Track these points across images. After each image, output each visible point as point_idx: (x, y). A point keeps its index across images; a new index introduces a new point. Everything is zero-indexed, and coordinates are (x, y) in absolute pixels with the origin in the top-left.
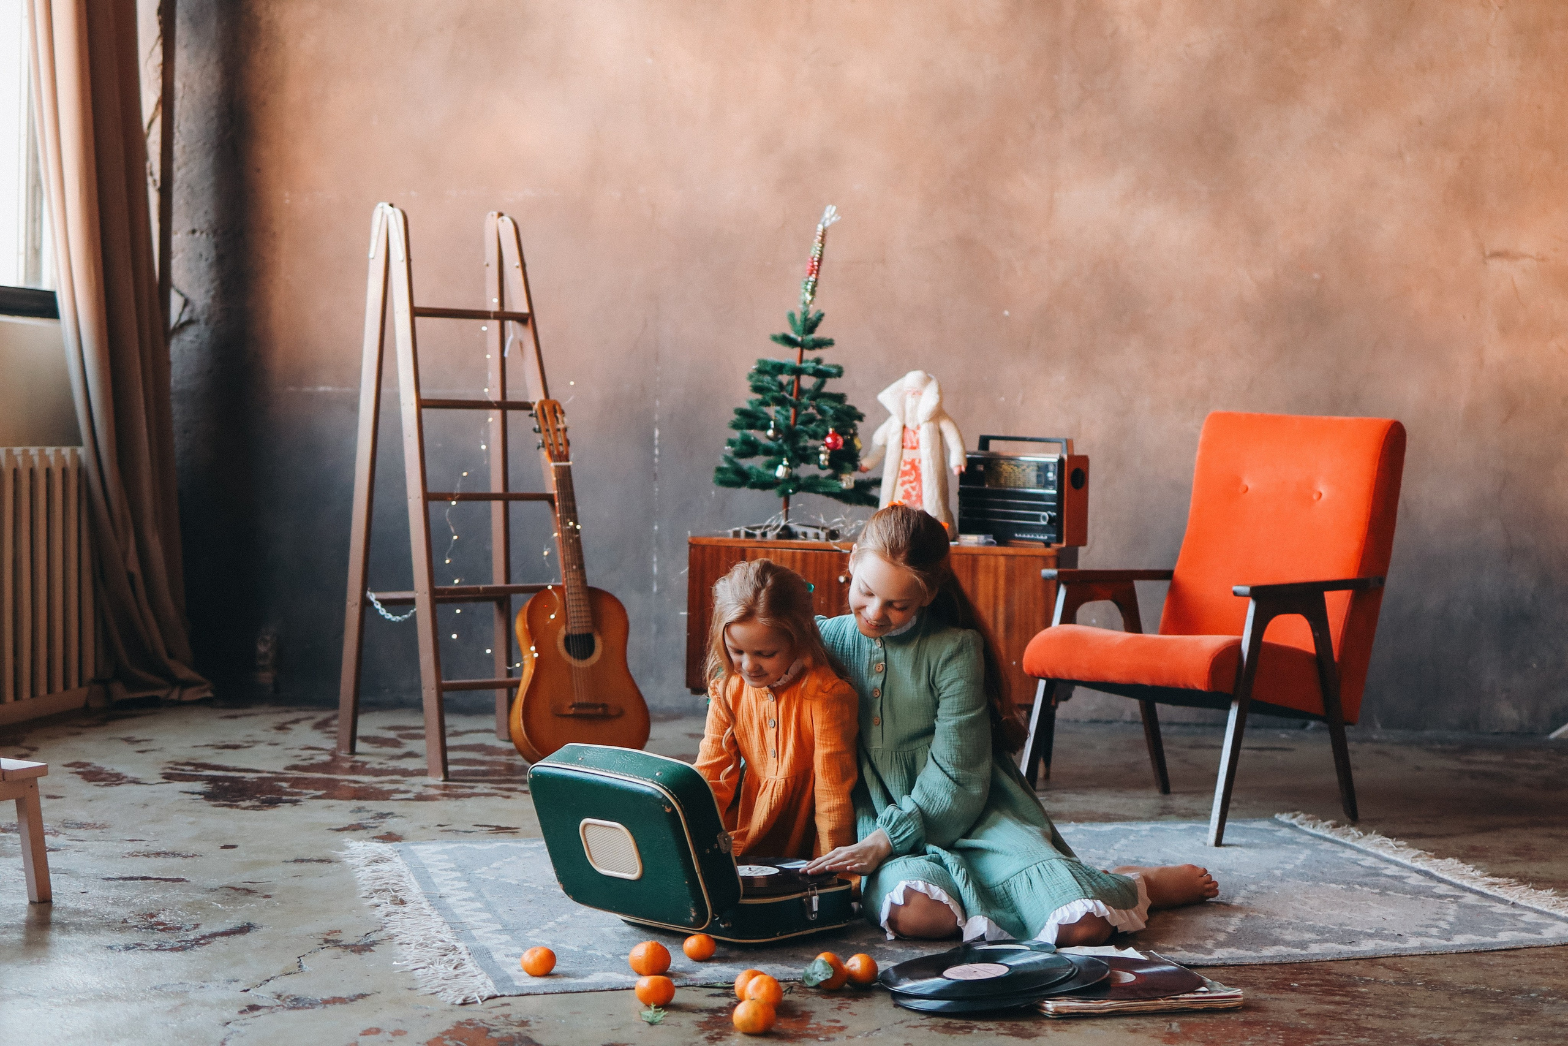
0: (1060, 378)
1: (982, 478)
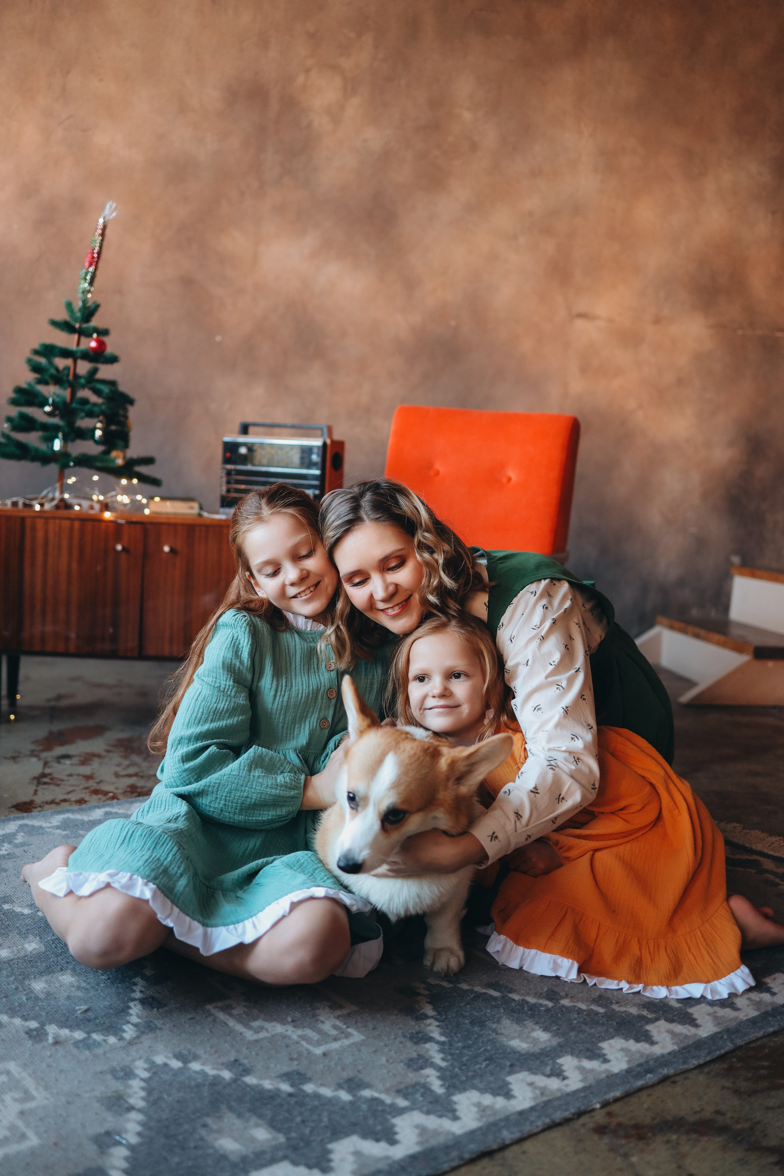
0: (259, 391)
1: (245, 459)
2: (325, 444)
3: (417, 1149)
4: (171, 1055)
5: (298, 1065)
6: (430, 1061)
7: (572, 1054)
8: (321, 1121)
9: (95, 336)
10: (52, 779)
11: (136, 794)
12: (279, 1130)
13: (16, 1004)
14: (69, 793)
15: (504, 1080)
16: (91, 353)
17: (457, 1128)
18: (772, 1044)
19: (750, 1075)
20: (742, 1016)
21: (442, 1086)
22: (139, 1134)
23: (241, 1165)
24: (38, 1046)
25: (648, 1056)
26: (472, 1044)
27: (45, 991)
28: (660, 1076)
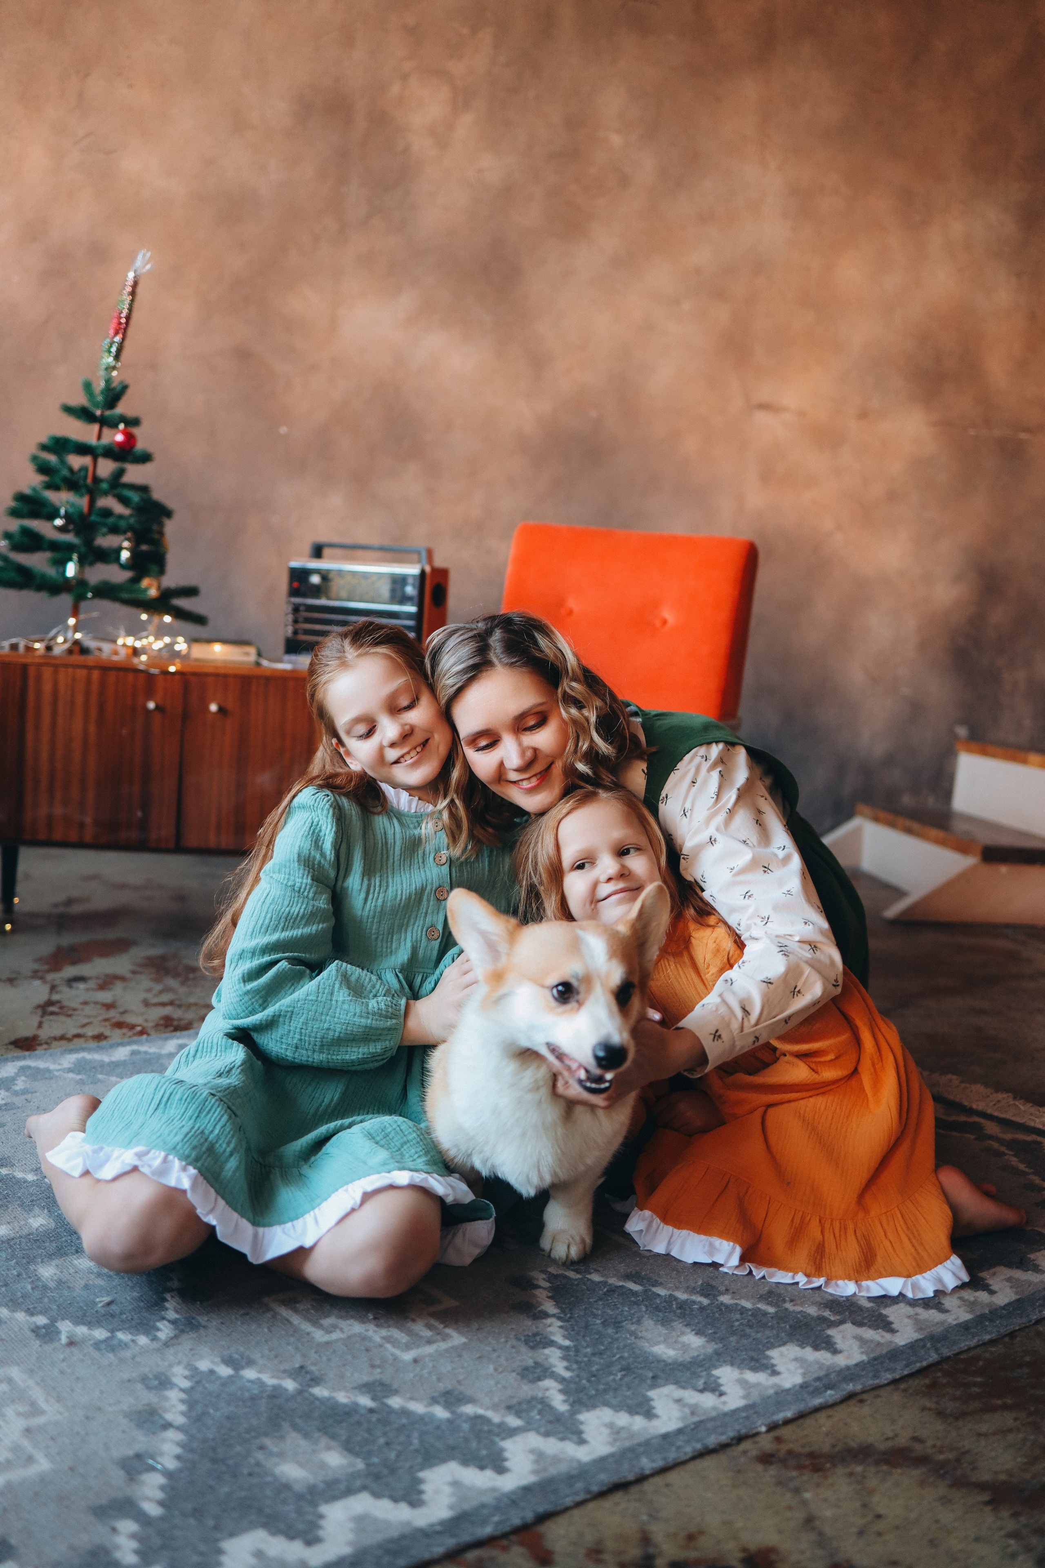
0: (336, 500)
1: (317, 592)
2: (423, 573)
3: (531, 1479)
4: (218, 1360)
5: (381, 1373)
6: (550, 1370)
7: (732, 1365)
8: (411, 1444)
9: (122, 426)
10: (61, 1008)
11: (172, 1028)
12: (357, 1454)
13: (19, 1294)
14: (84, 1026)
15: (644, 1396)
16: (116, 449)
17: (583, 1454)
18: (987, 1355)
19: (958, 1393)
20: (951, 1319)
21: (565, 1401)
22: (178, 1457)
23: (309, 1497)
24: (48, 1348)
25: (829, 1367)
26: (604, 1350)
27: (55, 1278)
28: (844, 1393)
